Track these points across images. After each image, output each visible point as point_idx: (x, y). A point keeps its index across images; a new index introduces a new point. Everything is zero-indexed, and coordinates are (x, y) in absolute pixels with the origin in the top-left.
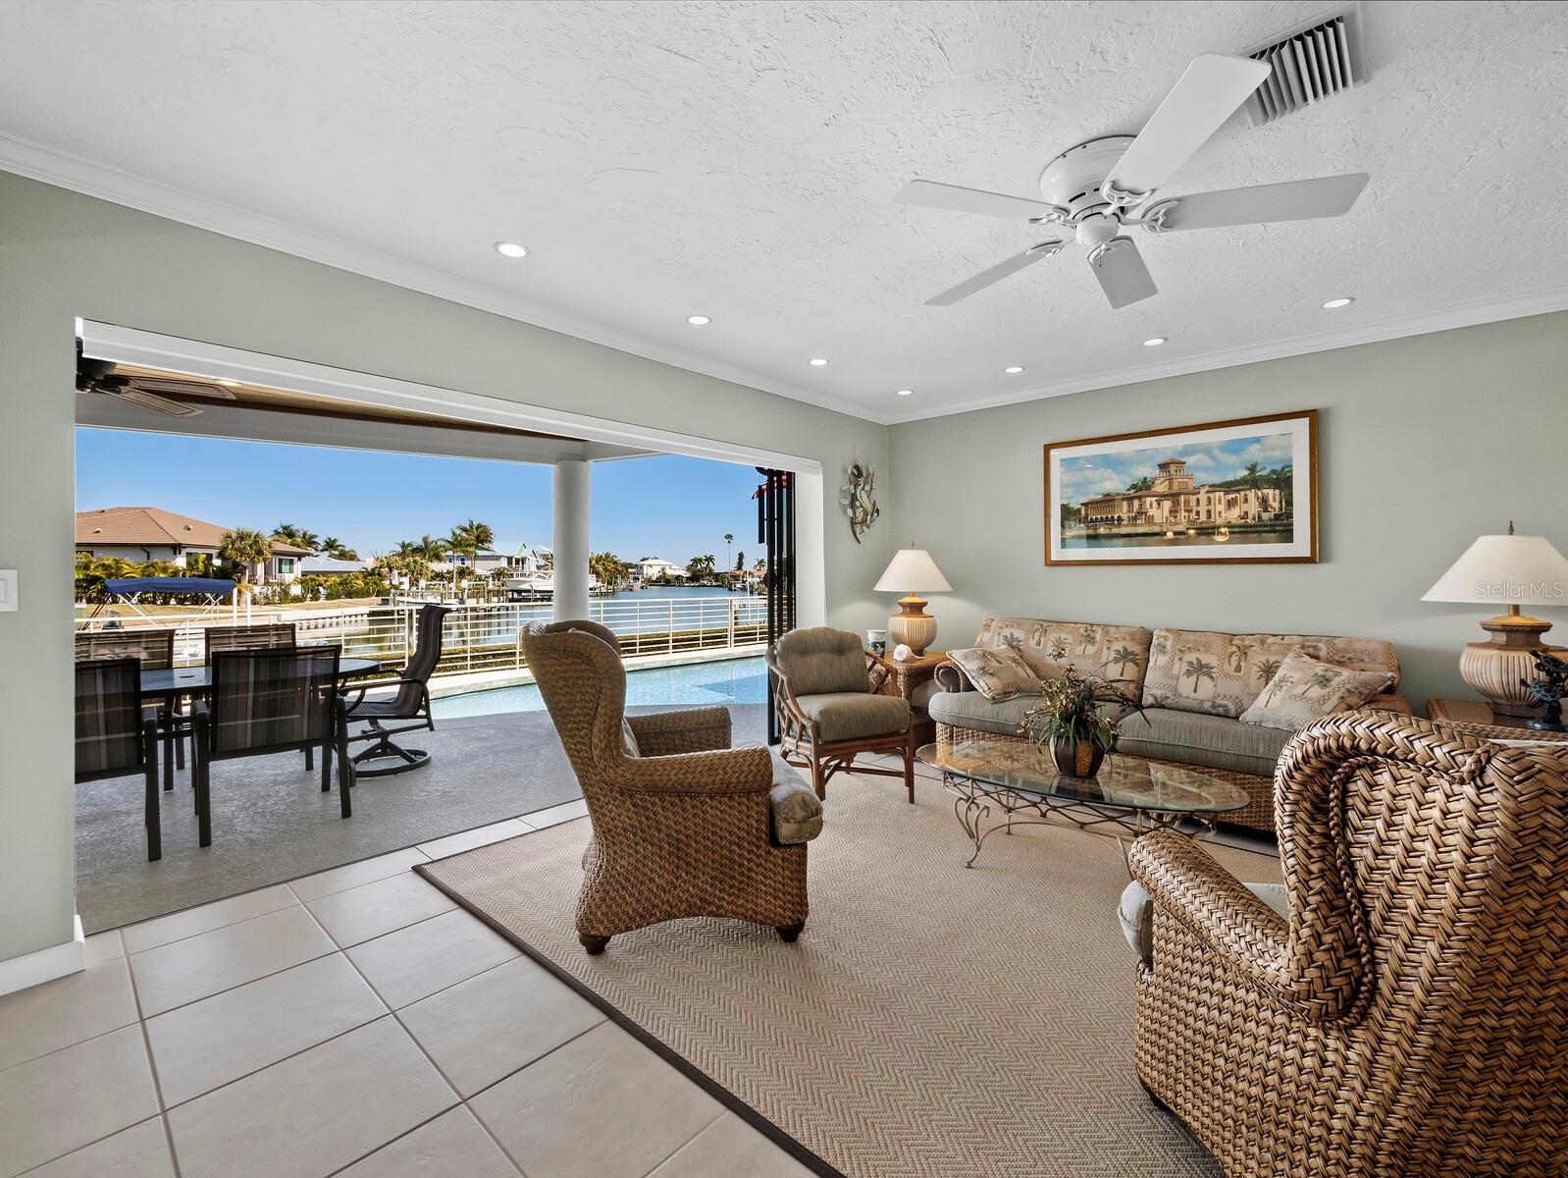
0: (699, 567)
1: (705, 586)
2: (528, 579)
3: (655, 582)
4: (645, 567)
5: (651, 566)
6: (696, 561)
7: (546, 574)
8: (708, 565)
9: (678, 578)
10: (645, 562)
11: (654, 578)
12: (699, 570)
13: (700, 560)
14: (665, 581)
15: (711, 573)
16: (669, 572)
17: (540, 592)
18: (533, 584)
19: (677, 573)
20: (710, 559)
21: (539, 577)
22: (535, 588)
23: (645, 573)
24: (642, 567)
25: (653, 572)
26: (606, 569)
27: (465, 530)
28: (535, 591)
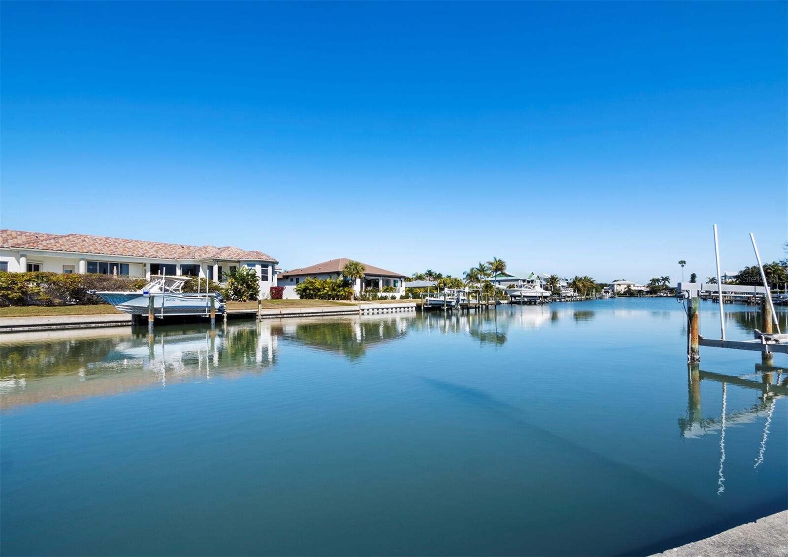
0: (657, 284)
1: (661, 296)
2: (520, 289)
3: (623, 294)
4: (615, 286)
5: (619, 285)
6: (654, 281)
7: (532, 286)
8: (665, 283)
9: (640, 291)
10: (616, 283)
11: (622, 292)
12: (657, 287)
13: (658, 280)
14: (630, 293)
15: (667, 288)
16: (633, 288)
17: (526, 297)
18: (522, 292)
19: (639, 289)
20: (666, 279)
21: (527, 287)
22: (523, 294)
23: (615, 289)
24: (613, 286)
25: (622, 289)
26: (584, 286)
27: (491, 264)
28: (524, 296)
